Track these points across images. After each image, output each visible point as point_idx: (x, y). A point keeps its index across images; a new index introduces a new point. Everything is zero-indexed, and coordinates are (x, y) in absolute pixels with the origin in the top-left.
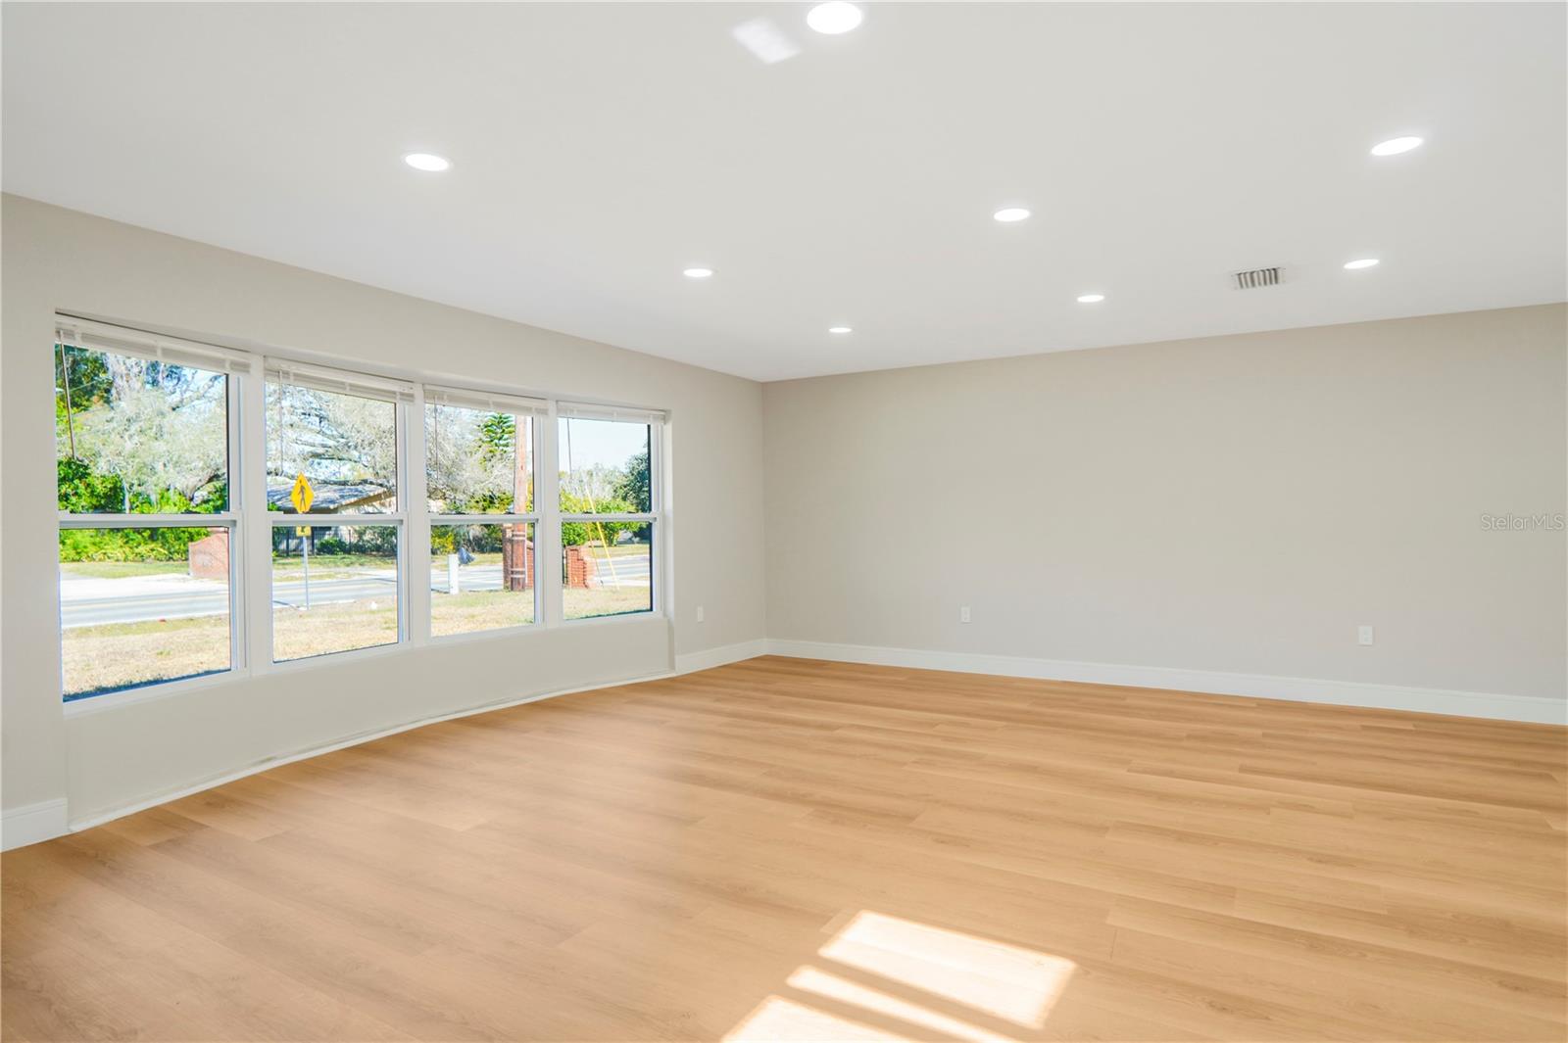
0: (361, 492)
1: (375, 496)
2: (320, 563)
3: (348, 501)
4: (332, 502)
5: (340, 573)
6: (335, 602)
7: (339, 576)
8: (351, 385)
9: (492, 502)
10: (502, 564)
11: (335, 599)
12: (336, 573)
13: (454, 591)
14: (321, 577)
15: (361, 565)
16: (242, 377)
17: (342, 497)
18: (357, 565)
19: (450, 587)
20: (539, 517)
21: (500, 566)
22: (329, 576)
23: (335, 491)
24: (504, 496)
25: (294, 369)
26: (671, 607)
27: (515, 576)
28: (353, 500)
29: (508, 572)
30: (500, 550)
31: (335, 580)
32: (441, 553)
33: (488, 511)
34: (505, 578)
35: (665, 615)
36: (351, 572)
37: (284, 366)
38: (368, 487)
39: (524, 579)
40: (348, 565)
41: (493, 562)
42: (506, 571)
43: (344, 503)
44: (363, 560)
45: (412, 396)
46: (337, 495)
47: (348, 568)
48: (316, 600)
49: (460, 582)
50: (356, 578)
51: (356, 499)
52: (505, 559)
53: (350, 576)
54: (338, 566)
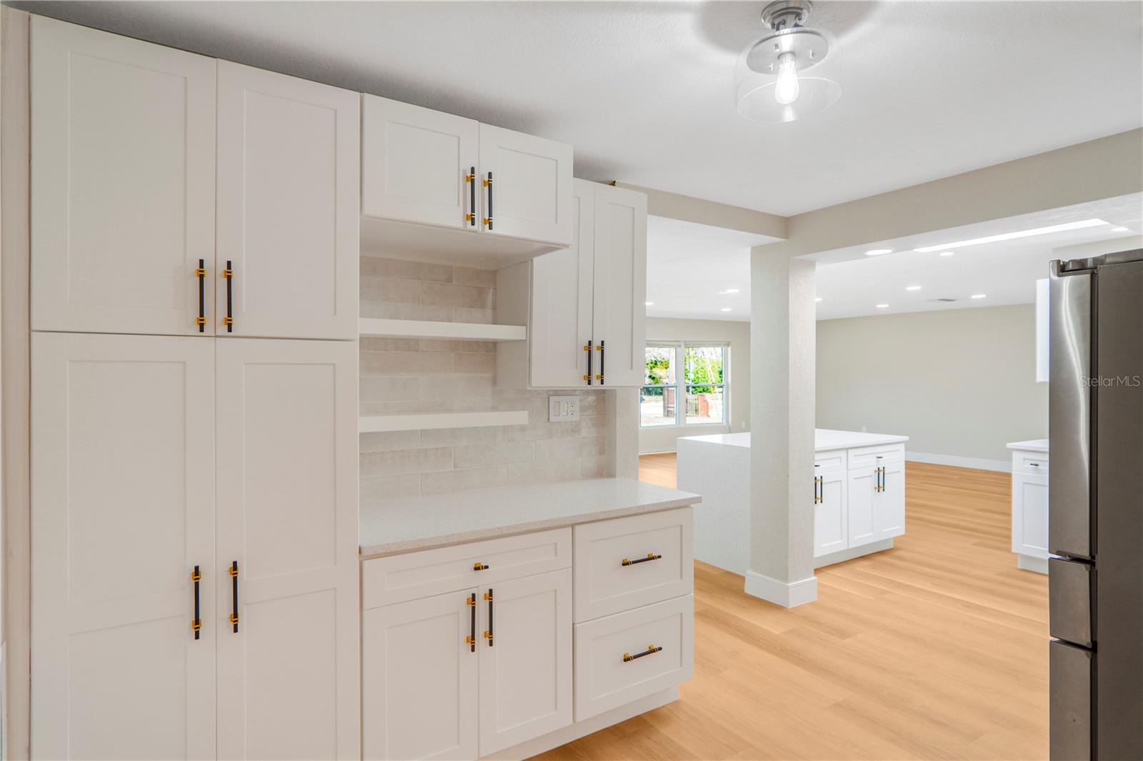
9: (656, 364)
10: (662, 402)
21: (662, 403)
24: (663, 361)
26: (730, 421)
27: (670, 409)
29: (665, 407)
30: (661, 394)
33: (653, 369)
34: (664, 410)
35: (728, 424)
39: (674, 411)
41: (657, 401)
42: (664, 407)
52: (664, 400)
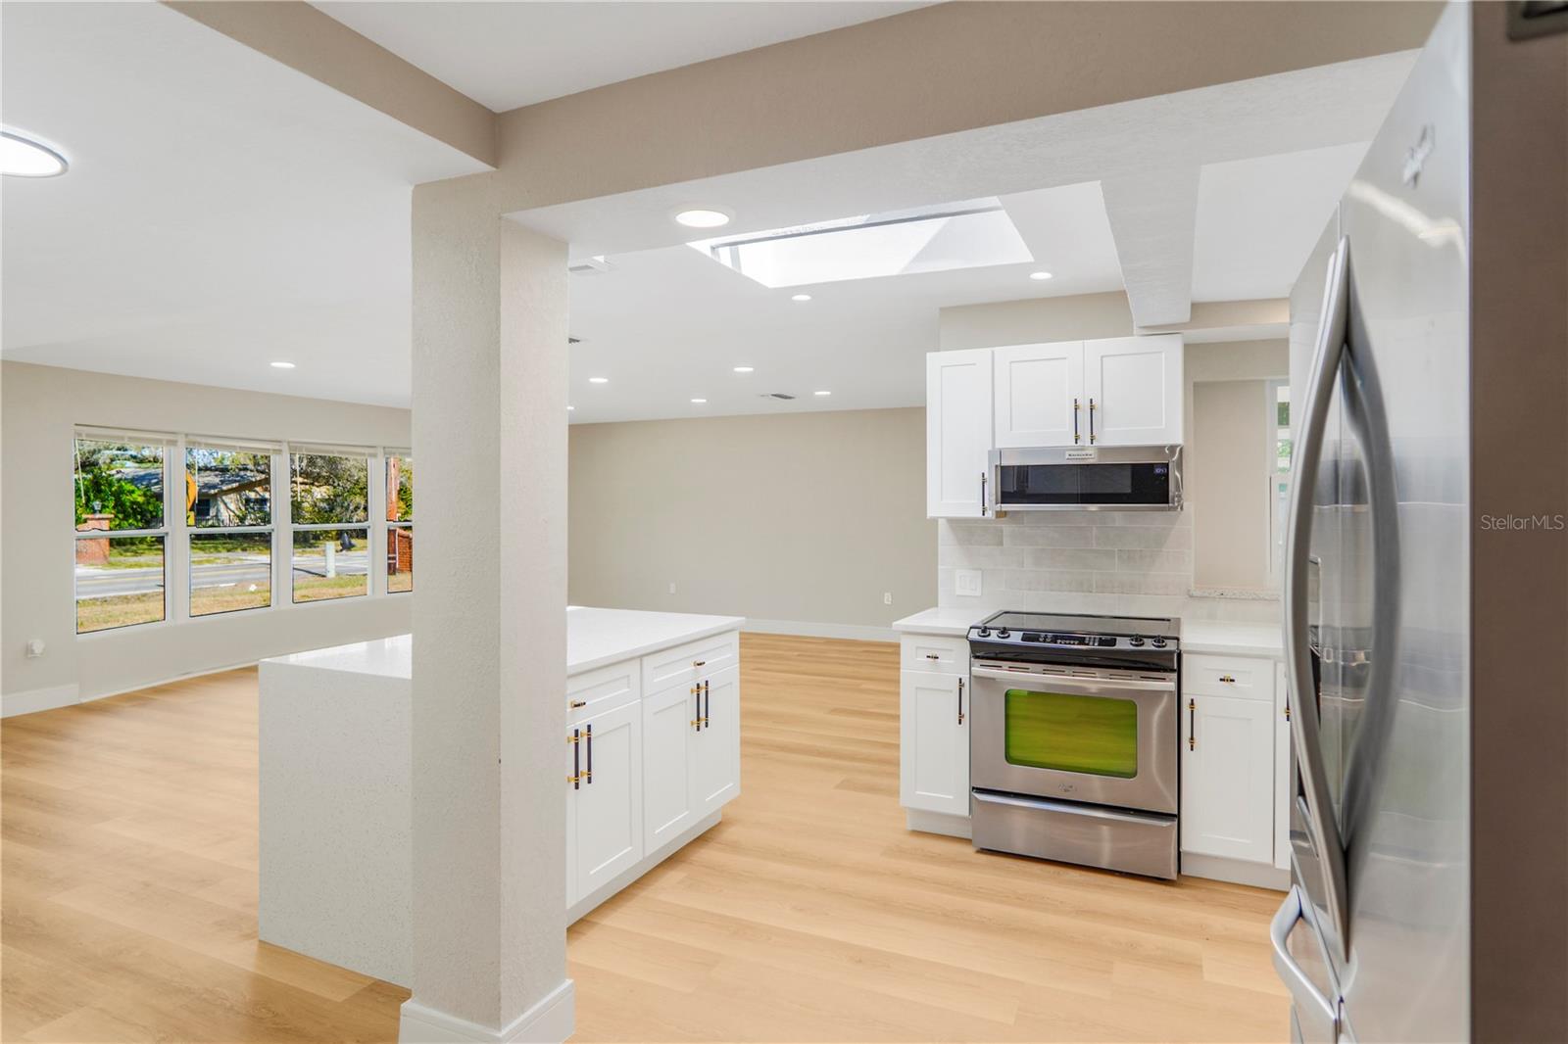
0: (242, 477)
1: (256, 481)
2: (200, 549)
3: (230, 487)
4: (214, 487)
5: (219, 558)
6: (216, 585)
7: (219, 561)
8: (240, 447)
11: (217, 582)
12: (216, 559)
13: (331, 574)
14: (200, 562)
15: (244, 550)
16: (172, 448)
17: (222, 482)
18: (239, 550)
19: (327, 571)
20: (371, 525)
22: (208, 561)
23: (216, 476)
25: (203, 440)
28: (235, 485)
31: (214, 565)
32: (324, 538)
36: (230, 557)
37: (198, 439)
38: (249, 473)
39: (395, 564)
40: (229, 551)
43: (225, 488)
44: (245, 545)
45: (280, 451)
46: (217, 480)
47: (230, 553)
48: (199, 584)
49: (336, 567)
50: (235, 563)
51: (237, 484)
53: (230, 562)
54: (219, 552)
